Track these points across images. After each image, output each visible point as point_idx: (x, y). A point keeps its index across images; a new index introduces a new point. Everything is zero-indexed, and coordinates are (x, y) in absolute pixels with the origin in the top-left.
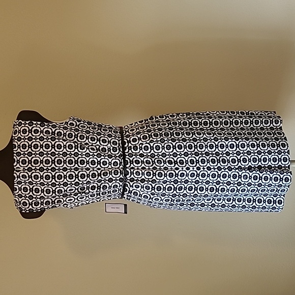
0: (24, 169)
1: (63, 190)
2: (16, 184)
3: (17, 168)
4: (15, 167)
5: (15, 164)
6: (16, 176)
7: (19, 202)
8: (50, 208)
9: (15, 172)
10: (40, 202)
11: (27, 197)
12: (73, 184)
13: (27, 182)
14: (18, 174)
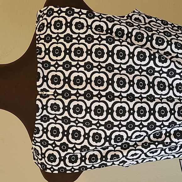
0: (56, 94)
1: (125, 137)
2: (39, 122)
3: (42, 90)
4: (39, 89)
5: (39, 83)
6: (40, 106)
7: (42, 154)
8: (95, 167)
9: (38, 97)
10: (79, 156)
11: (56, 146)
12: (144, 126)
13: (60, 117)
14: (44, 101)
